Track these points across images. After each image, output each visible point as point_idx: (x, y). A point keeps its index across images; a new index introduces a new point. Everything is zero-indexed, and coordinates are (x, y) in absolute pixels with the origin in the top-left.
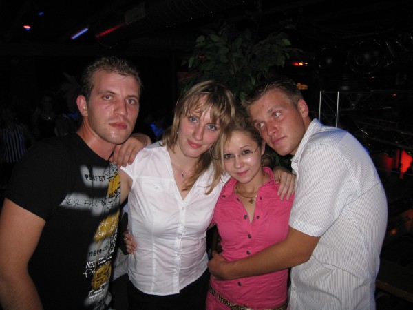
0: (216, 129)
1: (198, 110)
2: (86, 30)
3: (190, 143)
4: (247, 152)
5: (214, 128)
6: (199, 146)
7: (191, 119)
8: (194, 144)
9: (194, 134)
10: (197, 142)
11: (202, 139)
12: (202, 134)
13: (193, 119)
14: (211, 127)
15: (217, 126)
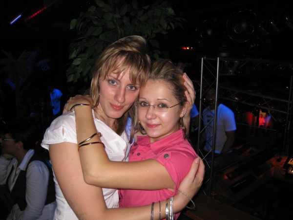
0: (136, 89)
1: (116, 71)
2: (20, 16)
3: (112, 105)
4: (164, 106)
5: (134, 88)
6: (121, 107)
7: (110, 82)
8: (116, 106)
9: (116, 97)
10: (119, 105)
11: (125, 100)
12: (124, 95)
13: (113, 82)
14: (131, 87)
15: (137, 86)
